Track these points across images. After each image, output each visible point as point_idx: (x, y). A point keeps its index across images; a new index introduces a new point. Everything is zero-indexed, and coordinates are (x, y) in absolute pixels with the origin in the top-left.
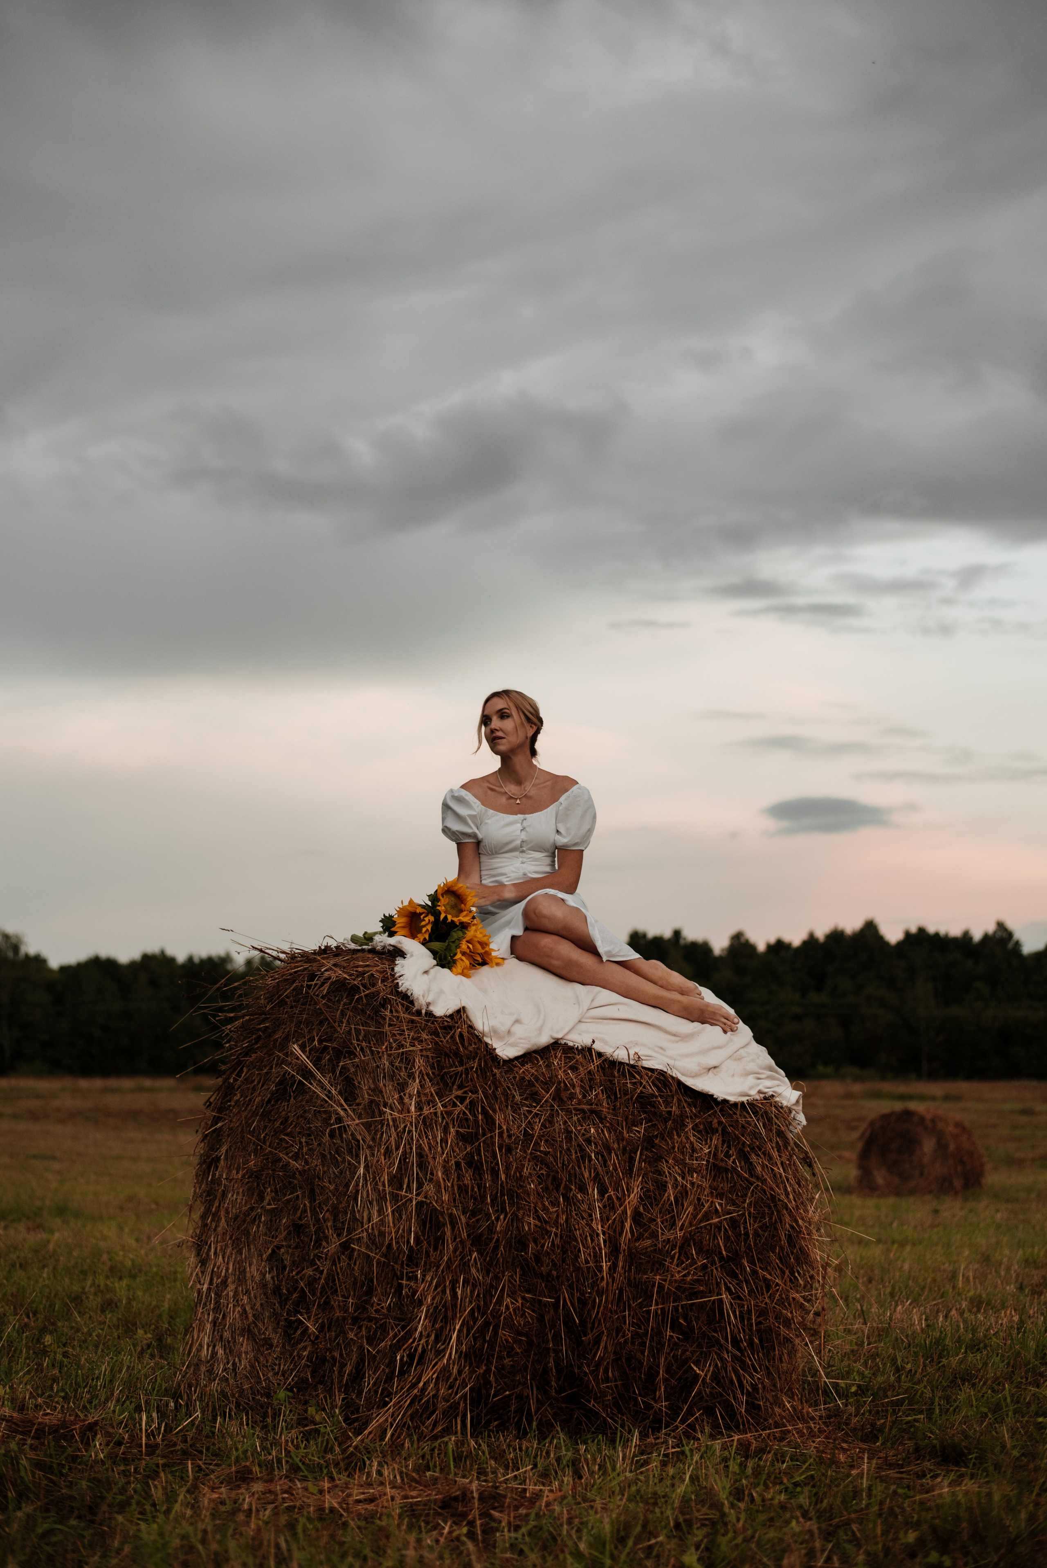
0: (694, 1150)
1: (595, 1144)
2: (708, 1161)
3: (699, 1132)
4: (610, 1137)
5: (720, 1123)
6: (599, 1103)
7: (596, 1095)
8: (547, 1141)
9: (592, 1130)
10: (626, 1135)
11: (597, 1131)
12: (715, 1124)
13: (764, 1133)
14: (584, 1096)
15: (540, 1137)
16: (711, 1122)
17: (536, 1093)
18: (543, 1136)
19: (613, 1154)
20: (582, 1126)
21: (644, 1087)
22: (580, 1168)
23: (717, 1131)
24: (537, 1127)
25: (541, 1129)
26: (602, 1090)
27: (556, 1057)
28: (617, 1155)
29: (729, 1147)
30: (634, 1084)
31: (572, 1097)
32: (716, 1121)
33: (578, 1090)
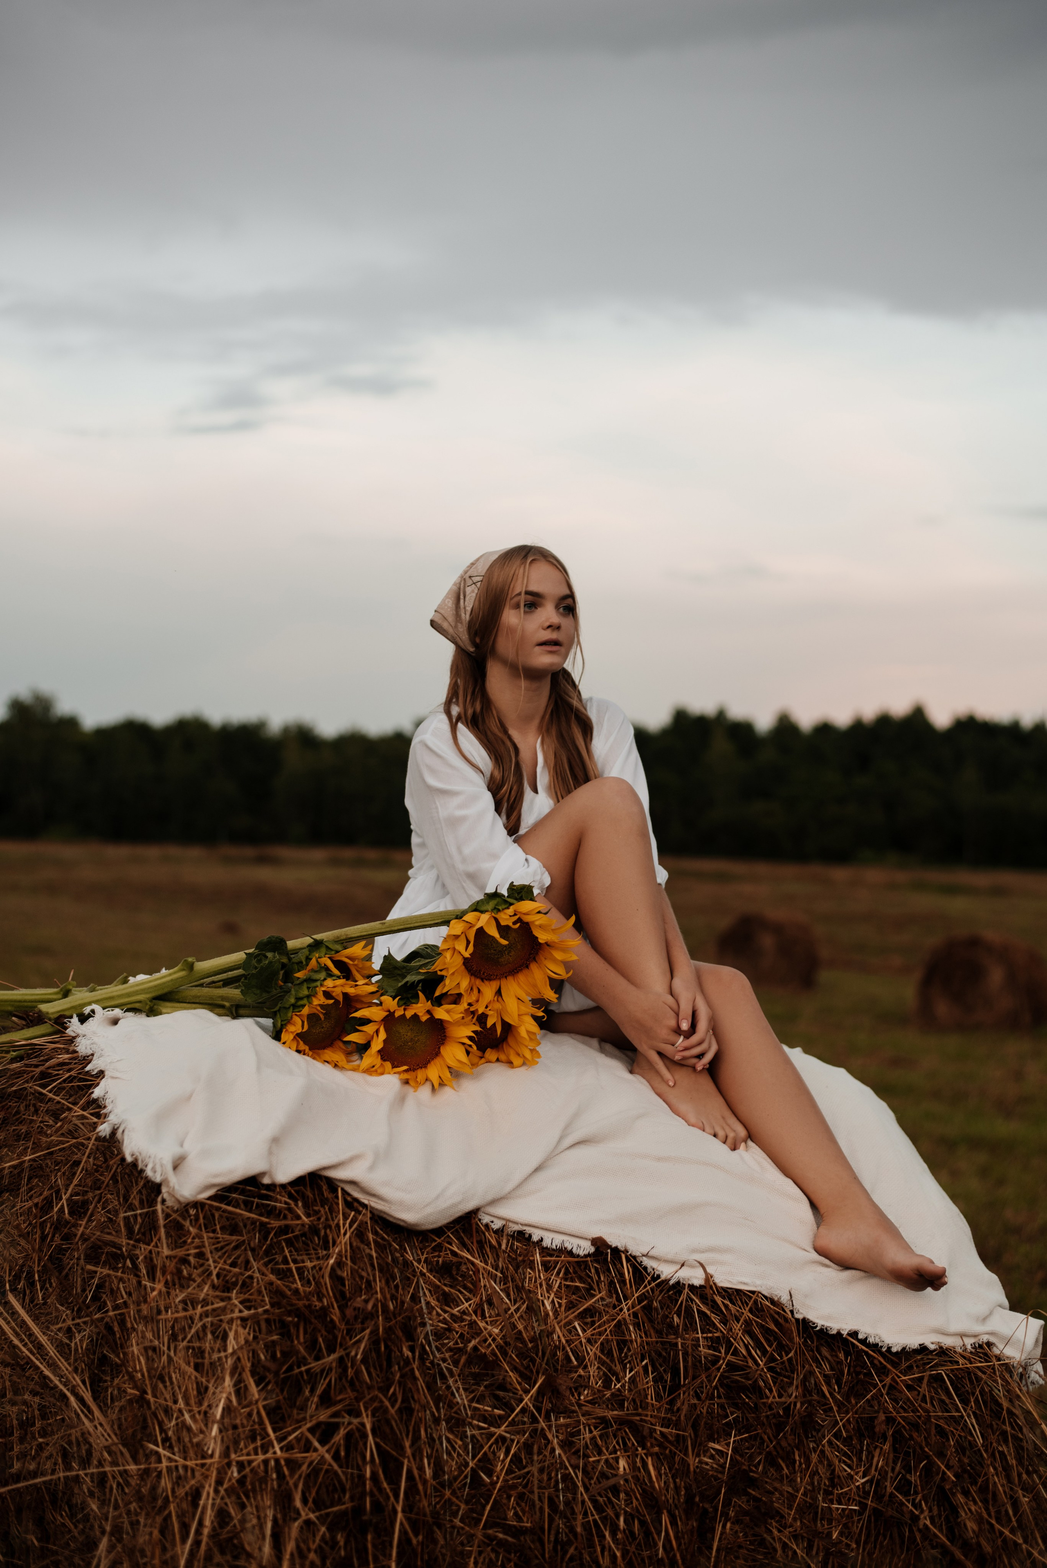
0: (834, 1480)
1: (627, 1494)
2: (863, 1506)
3: (847, 1441)
4: (659, 1475)
5: (890, 1420)
6: (640, 1403)
7: (633, 1380)
8: (521, 1497)
9: (622, 1463)
10: (693, 1461)
11: (633, 1466)
12: (880, 1428)
13: (980, 1441)
14: (607, 1384)
15: (506, 1489)
16: (872, 1419)
17: (503, 1386)
18: (514, 1487)
19: (665, 1518)
20: (600, 1453)
21: (736, 1353)
22: (591, 1545)
23: (884, 1437)
24: (502, 1462)
25: (509, 1471)
26: (645, 1368)
27: (550, 1287)
28: (673, 1523)
29: (907, 1469)
30: (714, 1344)
31: (581, 1385)
32: (882, 1417)
33: (593, 1370)
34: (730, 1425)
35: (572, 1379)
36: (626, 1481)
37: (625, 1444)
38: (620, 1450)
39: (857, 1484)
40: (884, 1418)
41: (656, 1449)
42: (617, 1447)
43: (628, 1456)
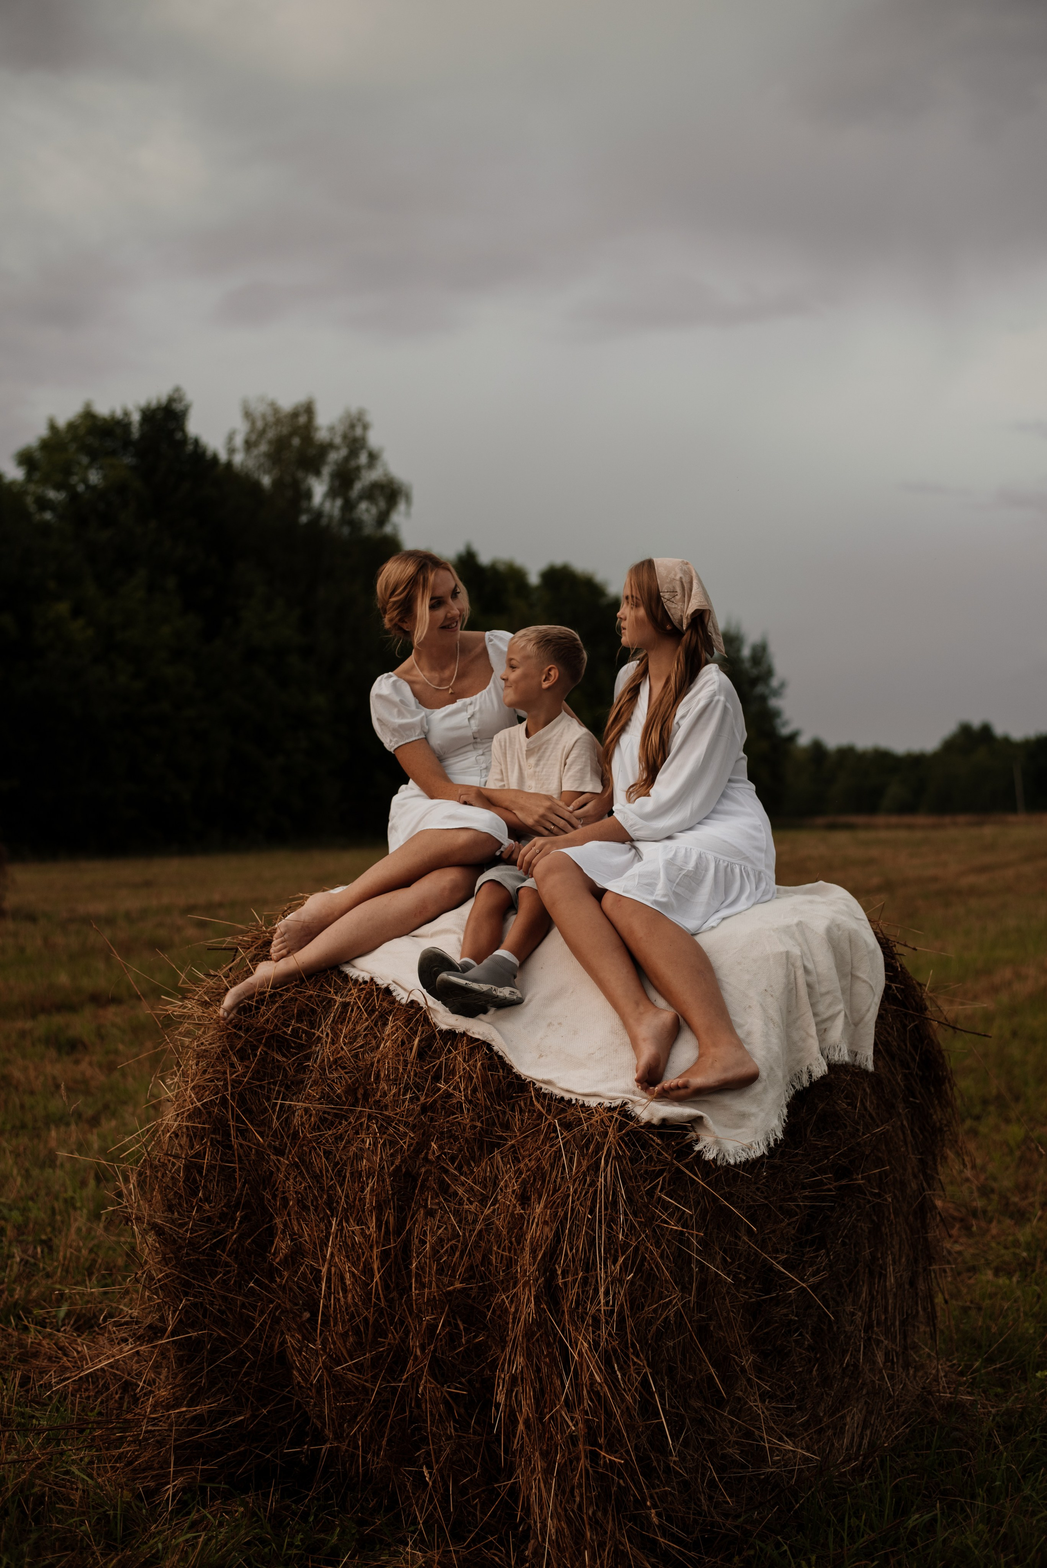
34: (442, 1133)
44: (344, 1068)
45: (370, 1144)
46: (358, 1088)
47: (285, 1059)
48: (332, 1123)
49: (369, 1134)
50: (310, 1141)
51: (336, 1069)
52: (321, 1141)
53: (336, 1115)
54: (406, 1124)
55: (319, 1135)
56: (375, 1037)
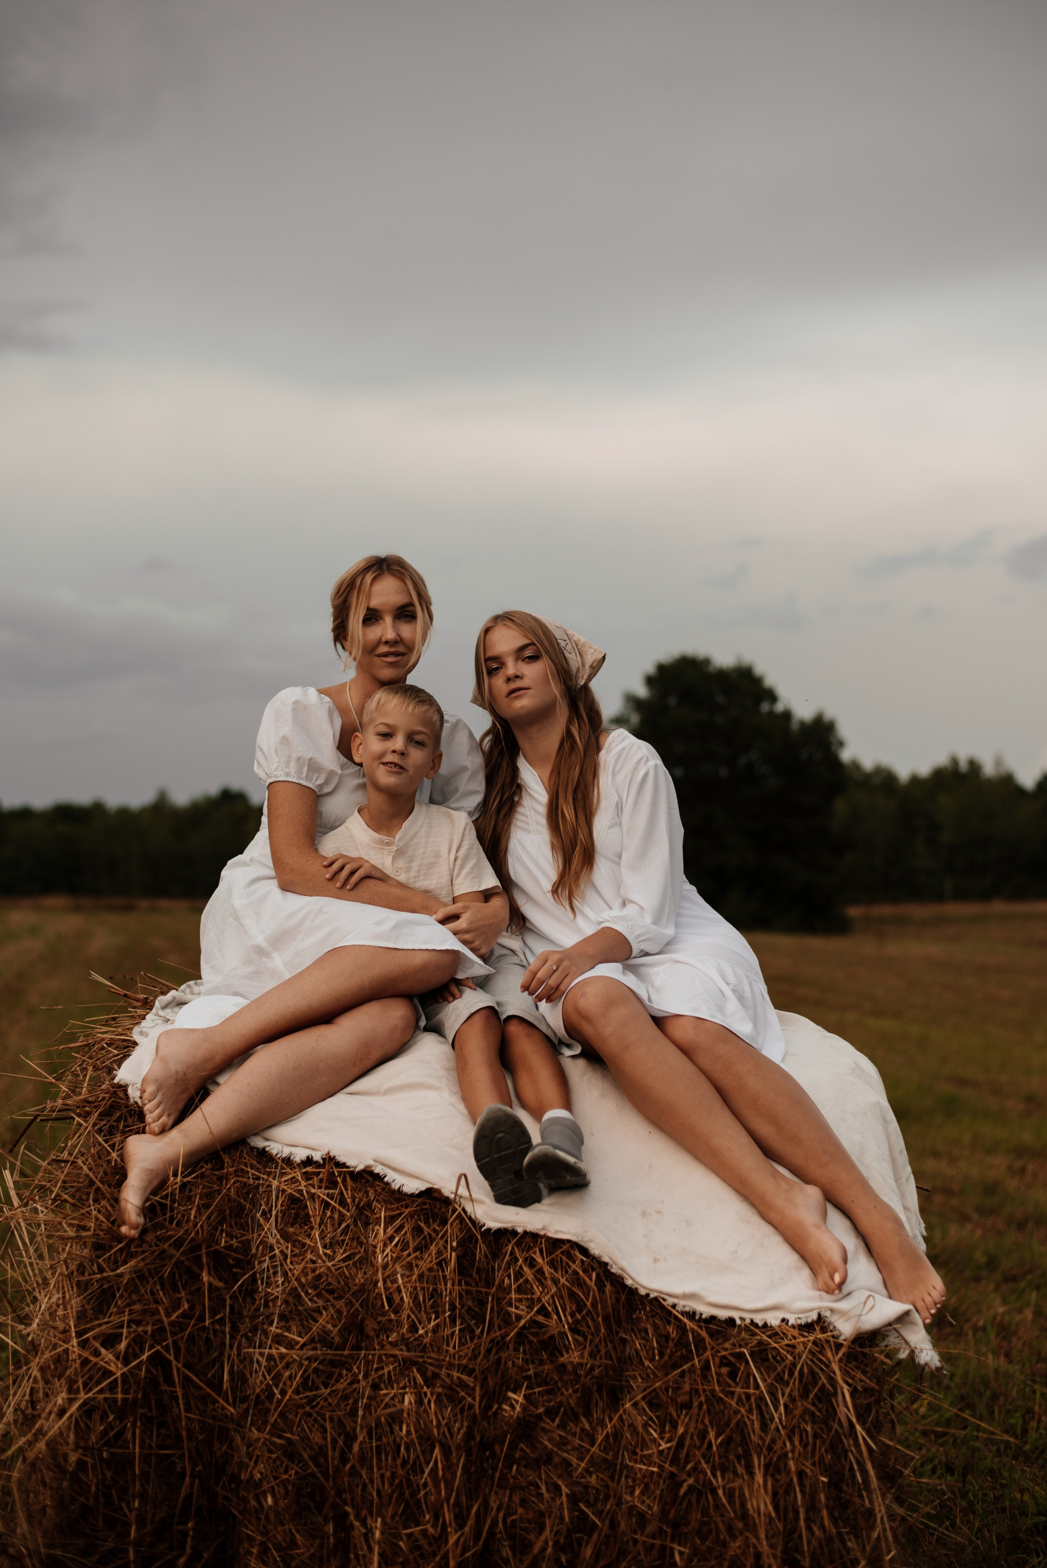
34: (528, 1378)
35: (379, 1323)
36: (409, 1414)
37: (415, 1382)
38: (410, 1387)
39: (661, 1448)
40: (688, 1389)
41: (440, 1390)
42: (408, 1384)
43: (415, 1393)
44: (331, 1292)
45: (411, 1403)
46: (362, 1322)
47: (221, 1284)
48: (330, 1376)
49: (404, 1388)
50: (302, 1406)
51: (318, 1295)
52: (318, 1403)
53: (333, 1363)
54: (464, 1369)
55: (314, 1395)
56: (361, 1244)
